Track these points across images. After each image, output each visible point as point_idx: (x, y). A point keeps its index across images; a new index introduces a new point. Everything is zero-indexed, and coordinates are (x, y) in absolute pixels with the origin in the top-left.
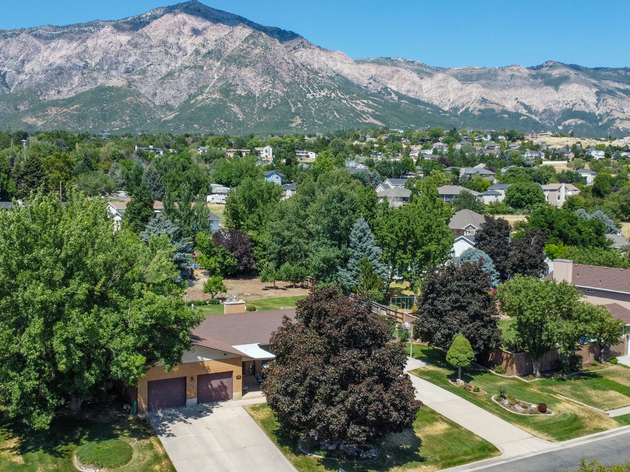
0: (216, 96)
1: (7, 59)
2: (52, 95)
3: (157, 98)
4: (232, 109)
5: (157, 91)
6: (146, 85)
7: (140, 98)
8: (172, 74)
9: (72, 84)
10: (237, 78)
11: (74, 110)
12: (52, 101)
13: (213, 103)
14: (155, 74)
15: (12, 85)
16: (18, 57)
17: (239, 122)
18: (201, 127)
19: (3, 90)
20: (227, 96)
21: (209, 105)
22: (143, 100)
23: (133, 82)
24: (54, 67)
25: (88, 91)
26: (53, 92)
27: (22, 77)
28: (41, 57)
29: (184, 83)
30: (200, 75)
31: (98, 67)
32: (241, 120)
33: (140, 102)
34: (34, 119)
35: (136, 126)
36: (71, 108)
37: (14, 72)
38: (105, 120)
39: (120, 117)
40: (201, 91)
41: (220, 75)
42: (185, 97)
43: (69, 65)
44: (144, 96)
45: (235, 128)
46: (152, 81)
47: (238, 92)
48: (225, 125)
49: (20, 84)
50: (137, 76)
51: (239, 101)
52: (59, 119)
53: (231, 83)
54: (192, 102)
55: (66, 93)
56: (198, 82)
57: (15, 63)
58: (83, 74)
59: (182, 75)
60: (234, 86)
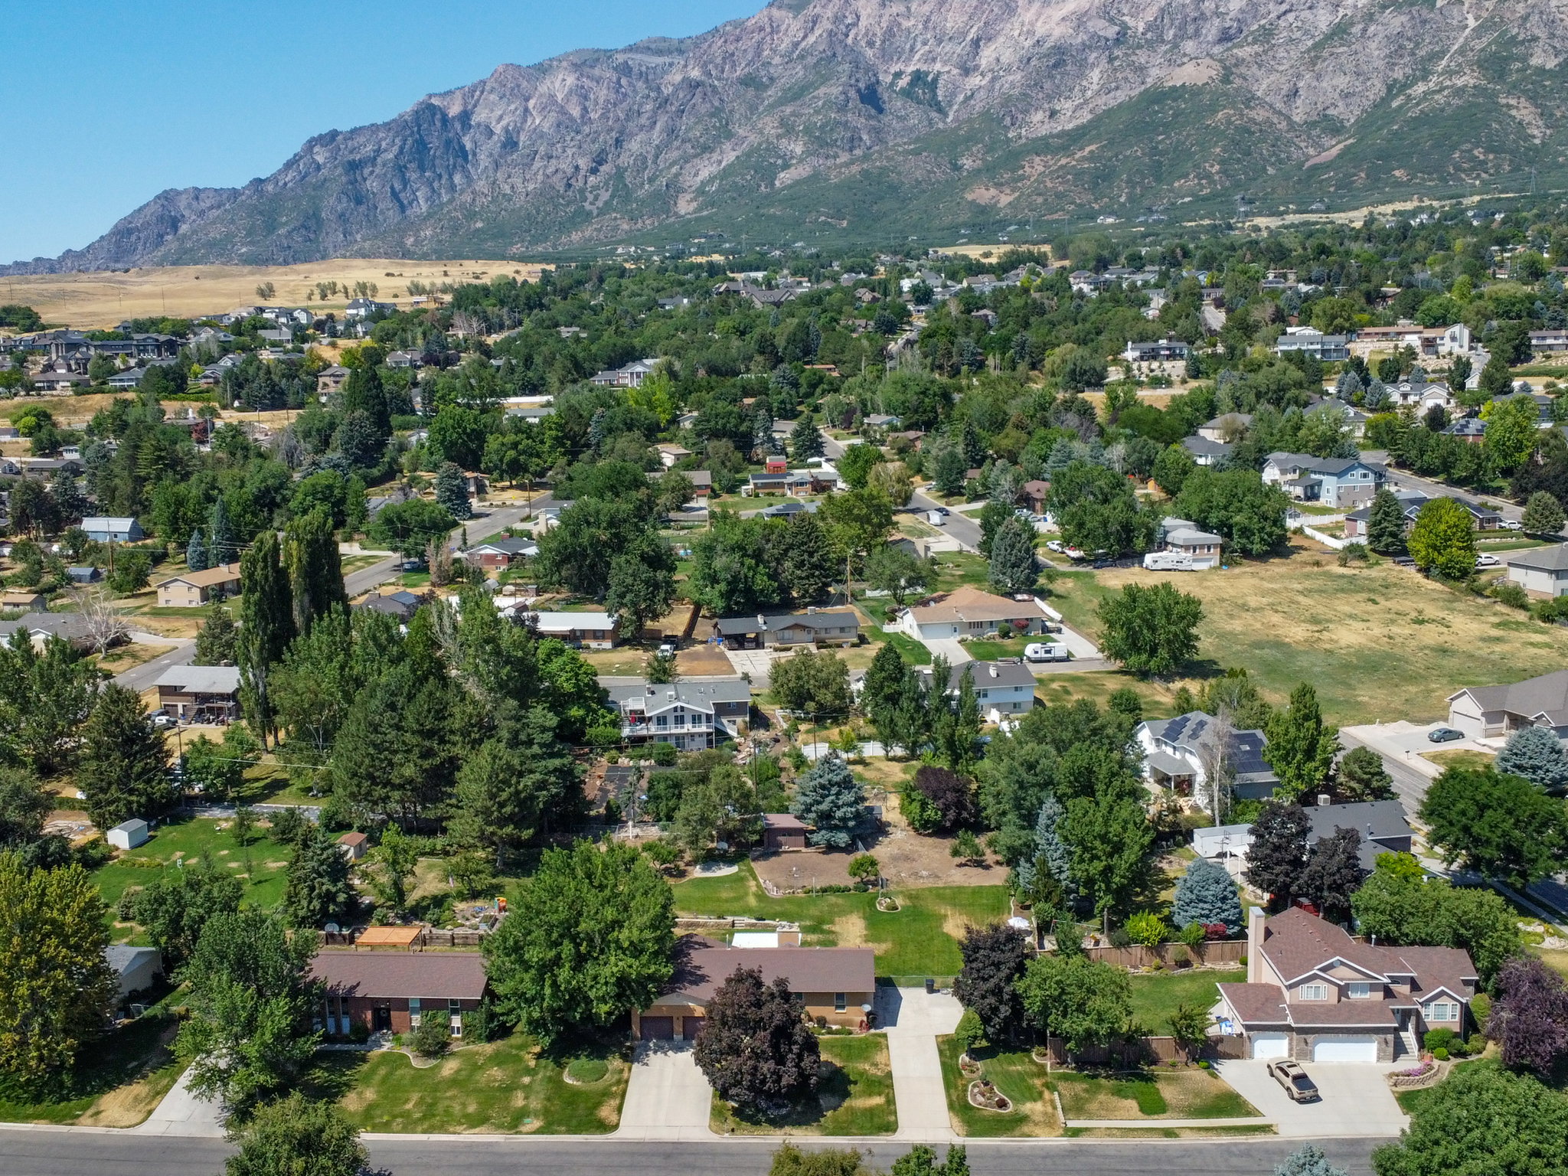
0: (1467, 80)
1: (940, 41)
2: (1038, 125)
3: (1299, 102)
4: (1514, 112)
5: (1301, 84)
6: (1272, 70)
7: (1252, 108)
8: (1344, 32)
9: (1084, 90)
10: (1535, 18)
11: (1084, 159)
12: (1034, 140)
13: (1456, 102)
14: (1298, 34)
15: (950, 104)
16: (965, 34)
17: (1536, 149)
18: (1414, 177)
19: (930, 121)
20: (1501, 75)
21: (1442, 110)
22: (1260, 114)
23: (1236, 65)
24: (1047, 45)
25: (1120, 105)
26: (1038, 117)
27: (975, 81)
28: (1017, 25)
29: (1375, 50)
30: (1424, 22)
31: (1149, 36)
32: (1537, 141)
33: (1253, 121)
34: (993, 191)
35: (1237, 185)
36: (1078, 155)
37: (955, 71)
38: (1158, 179)
39: (1196, 166)
40: (1424, 69)
41: (1485, 15)
42: (1377, 88)
43: (1082, 37)
44: (1262, 103)
45: (1516, 169)
46: (1287, 58)
47: (1535, 61)
48: (1485, 162)
49: (968, 99)
50: (1248, 49)
51: (1535, 87)
52: (1049, 185)
53: (1514, 37)
54: (1395, 104)
55: (1071, 115)
56: (1417, 44)
57: (959, 50)
58: (1111, 60)
59: (1372, 29)
60: (1522, 42)
